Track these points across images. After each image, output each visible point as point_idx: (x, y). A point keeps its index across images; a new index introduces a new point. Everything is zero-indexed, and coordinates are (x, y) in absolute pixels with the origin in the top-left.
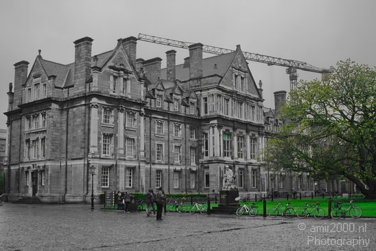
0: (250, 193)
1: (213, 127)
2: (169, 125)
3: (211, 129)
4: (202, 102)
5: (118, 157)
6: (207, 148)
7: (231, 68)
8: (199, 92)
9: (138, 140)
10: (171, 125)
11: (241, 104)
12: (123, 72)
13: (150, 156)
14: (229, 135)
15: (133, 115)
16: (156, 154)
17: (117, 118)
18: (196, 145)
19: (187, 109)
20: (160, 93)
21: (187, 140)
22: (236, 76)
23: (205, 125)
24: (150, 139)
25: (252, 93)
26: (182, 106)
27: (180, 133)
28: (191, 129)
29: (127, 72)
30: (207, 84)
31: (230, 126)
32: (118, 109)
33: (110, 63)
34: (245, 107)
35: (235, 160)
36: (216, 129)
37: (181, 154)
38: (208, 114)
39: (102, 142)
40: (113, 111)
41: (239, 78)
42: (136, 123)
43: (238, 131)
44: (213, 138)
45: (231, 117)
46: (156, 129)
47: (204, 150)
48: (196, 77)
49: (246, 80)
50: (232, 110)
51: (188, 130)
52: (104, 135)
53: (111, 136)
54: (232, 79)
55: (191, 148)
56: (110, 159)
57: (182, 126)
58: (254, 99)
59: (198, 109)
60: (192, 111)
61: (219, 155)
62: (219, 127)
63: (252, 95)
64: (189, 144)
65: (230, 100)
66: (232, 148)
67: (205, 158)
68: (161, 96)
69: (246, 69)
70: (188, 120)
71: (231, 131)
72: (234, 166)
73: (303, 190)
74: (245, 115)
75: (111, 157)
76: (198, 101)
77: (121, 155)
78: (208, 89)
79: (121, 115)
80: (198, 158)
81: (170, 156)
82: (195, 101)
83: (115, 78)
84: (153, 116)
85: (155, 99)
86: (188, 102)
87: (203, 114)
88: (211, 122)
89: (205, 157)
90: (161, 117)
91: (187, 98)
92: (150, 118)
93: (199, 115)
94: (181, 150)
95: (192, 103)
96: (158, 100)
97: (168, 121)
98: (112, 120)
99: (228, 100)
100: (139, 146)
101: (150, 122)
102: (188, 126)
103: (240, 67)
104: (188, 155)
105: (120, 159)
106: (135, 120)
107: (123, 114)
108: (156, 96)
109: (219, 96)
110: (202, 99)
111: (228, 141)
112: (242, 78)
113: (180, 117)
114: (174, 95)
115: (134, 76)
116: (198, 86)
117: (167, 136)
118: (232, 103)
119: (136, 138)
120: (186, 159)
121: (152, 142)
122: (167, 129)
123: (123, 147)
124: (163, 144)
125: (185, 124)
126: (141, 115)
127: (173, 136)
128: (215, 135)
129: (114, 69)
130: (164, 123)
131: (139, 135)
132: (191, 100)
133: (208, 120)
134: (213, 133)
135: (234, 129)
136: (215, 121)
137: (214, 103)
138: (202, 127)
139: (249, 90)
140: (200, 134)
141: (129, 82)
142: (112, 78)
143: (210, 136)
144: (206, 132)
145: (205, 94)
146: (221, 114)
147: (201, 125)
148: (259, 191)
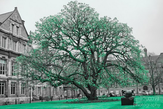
0: (20, 98)
7: (9, 19)
11: (16, 42)
14: (5, 60)
22: (13, 25)
25: (24, 37)
31: (6, 55)
34: (19, 45)
35: (8, 77)
41: (15, 27)
43: (12, 59)
45: (7, 49)
49: (20, 29)
54: (10, 26)
58: (26, 41)
63: (23, 38)
65: (7, 39)
66: (7, 69)
71: (7, 58)
72: (8, 81)
73: (57, 95)
99: (5, 38)
103: (16, 20)
111: (4, 65)
112: (18, 27)
118: (9, 41)
135: (9, 57)
139: (22, 35)
148: (27, 96)
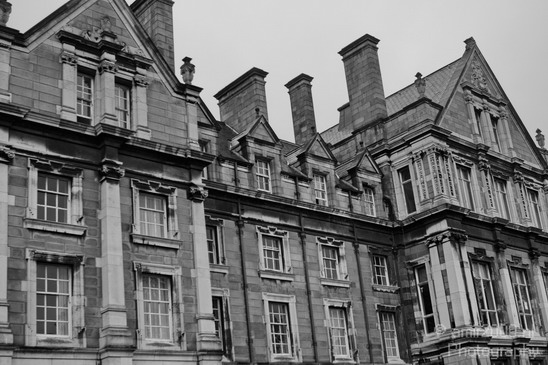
1: (439, 243)
2: (303, 244)
3: (434, 251)
4: (397, 181)
5: (102, 343)
6: (428, 309)
7: (459, 89)
8: (384, 158)
9: (189, 281)
10: (309, 246)
11: (503, 183)
12: (112, 57)
13: (250, 342)
14: (487, 264)
15: (164, 196)
16: (269, 332)
17: (98, 204)
18: (394, 303)
19: (356, 202)
20: (266, 151)
21: (367, 288)
22: (477, 112)
23: (414, 243)
24: (245, 286)
25: (524, 157)
26: (339, 192)
27: (342, 268)
28: (375, 256)
29: (128, 61)
30: (403, 131)
31: (486, 240)
32: (100, 174)
33: (64, 25)
34: (515, 191)
36: (447, 246)
37: (353, 331)
38: (419, 209)
39: (29, 286)
40: (77, 180)
41: (485, 116)
42: (174, 224)
43: (509, 253)
44: (444, 273)
46: (262, 257)
47: (420, 315)
48: (370, 120)
49: (504, 126)
50: (483, 195)
51: (365, 261)
52: (41, 261)
53: (71, 264)
54: (469, 117)
55: (383, 311)
56: (66, 351)
57: (345, 248)
58: (534, 173)
59: (388, 203)
60: (370, 208)
61: (467, 322)
62: (457, 240)
63: (526, 161)
64: (374, 301)
65: (474, 169)
66: (501, 301)
67: (429, 339)
68: (268, 161)
69: (499, 97)
70: (359, 229)
71: (490, 253)
74: (519, 211)
75: (75, 344)
76: (385, 181)
77: (114, 333)
78: (408, 144)
79: (111, 193)
80: (406, 340)
81: (319, 338)
82: (377, 179)
83: (86, 74)
84: (246, 215)
85: (250, 166)
86: (355, 183)
87: (402, 214)
88: (431, 230)
89: (426, 336)
90: (276, 220)
91: (353, 173)
92: (239, 222)
93: (392, 216)
94: (351, 319)
95: (369, 188)
96: (260, 170)
97: (302, 233)
98: (74, 209)
99: (466, 171)
100: (191, 301)
101: (239, 233)
102: (363, 248)
103: (482, 90)
104: (376, 334)
105: (110, 348)
106: (170, 213)
107: (117, 187)
108: (252, 159)
109: (442, 154)
110: (395, 174)
111: (486, 283)
112: (494, 120)
113: (335, 220)
114: (310, 160)
115: (159, 77)
116: (380, 142)
117: (300, 279)
118: (480, 179)
119: (177, 273)
120: (370, 346)
121: (251, 295)
122: (299, 257)
123: (122, 302)
124: (292, 302)
125: (355, 243)
126: (194, 197)
127: (319, 277)
128: (447, 265)
129: (79, 46)
130: (286, 238)
131: (189, 264)
132: (362, 176)
133: (419, 225)
134: (442, 260)
135: (498, 249)
136: (443, 225)
137: (431, 177)
138: (407, 251)
140: (404, 272)
141: (140, 93)
142: (70, 72)
143: (434, 271)
144: (421, 261)
145: (399, 158)
146: (456, 203)
147: (402, 246)
